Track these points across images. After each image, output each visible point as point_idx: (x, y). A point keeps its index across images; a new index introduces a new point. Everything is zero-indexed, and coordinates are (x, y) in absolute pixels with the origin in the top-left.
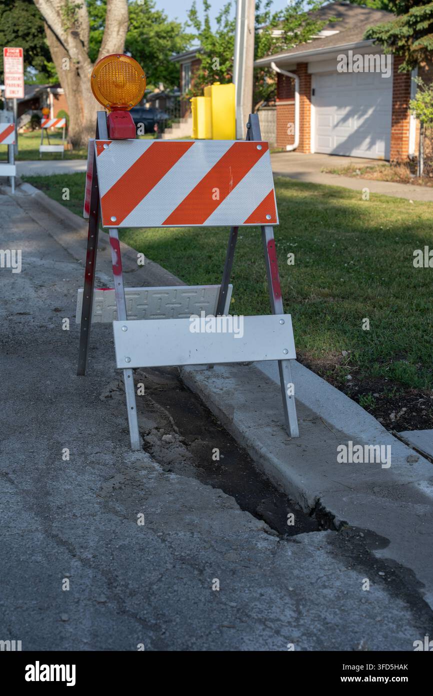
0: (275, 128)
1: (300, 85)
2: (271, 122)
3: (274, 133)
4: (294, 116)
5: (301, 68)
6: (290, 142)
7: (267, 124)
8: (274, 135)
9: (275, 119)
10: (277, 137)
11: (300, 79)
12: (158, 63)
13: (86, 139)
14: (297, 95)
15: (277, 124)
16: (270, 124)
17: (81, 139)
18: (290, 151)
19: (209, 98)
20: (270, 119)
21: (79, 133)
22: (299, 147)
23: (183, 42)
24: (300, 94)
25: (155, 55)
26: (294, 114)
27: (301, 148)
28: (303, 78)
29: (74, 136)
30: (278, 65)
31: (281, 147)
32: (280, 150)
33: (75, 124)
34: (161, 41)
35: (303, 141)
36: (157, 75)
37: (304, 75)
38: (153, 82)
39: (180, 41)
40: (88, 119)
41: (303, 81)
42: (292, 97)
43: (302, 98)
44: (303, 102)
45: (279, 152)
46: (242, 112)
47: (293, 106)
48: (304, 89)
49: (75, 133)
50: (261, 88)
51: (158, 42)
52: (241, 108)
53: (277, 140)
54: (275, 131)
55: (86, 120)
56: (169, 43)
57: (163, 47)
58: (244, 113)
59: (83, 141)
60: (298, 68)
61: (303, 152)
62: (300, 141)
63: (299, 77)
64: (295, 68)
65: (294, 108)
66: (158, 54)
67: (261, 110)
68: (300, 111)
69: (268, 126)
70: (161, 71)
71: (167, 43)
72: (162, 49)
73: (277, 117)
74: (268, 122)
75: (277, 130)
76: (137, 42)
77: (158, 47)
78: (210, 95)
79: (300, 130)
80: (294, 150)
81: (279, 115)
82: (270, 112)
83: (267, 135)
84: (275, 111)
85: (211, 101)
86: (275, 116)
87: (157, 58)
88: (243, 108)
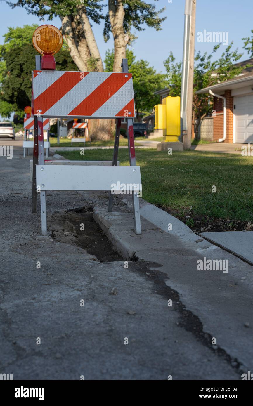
0: (213, 129)
1: (227, 103)
2: (210, 126)
3: (212, 132)
4: (223, 122)
5: (227, 93)
6: (221, 137)
7: (208, 127)
8: (212, 134)
9: (213, 124)
10: (214, 135)
11: (227, 100)
12: (150, 97)
13: (100, 136)
14: (225, 109)
15: (214, 127)
16: (209, 127)
17: (97, 136)
18: (221, 142)
19: (165, 105)
20: (210, 124)
21: (96, 133)
22: (226, 139)
23: (165, 85)
24: (227, 108)
25: (148, 93)
26: (223, 120)
27: (227, 140)
28: (229, 98)
29: (93, 135)
30: (213, 92)
31: (216, 140)
32: (215, 142)
33: (94, 127)
34: (151, 85)
35: (228, 136)
36: (149, 105)
37: (229, 97)
38: (147, 109)
39: (163, 85)
40: (102, 124)
41: (229, 100)
42: (222, 110)
43: (228, 110)
44: (229, 113)
45: (214, 143)
46: (186, 115)
47: (223, 116)
48: (229, 105)
49: (94, 132)
50: (205, 107)
51: (150, 85)
52: (186, 112)
53: (214, 136)
54: (213, 131)
55: (101, 125)
56: (157, 86)
57: (153, 88)
58: (187, 115)
59: (98, 137)
60: (225, 93)
61: (228, 143)
62: (226, 136)
63: (226, 98)
64: (224, 93)
65: (223, 117)
66: (150, 92)
67: (205, 119)
68: (227, 118)
69: (208, 128)
70: (152, 102)
71: (155, 86)
72: (152, 89)
73: (214, 122)
74: (208, 126)
75: (214, 130)
76: (138, 85)
77: (149, 88)
78: (165, 104)
79: (227, 130)
80: (223, 142)
81: (215, 122)
82: (210, 120)
83: (208, 134)
84: (213, 119)
85: (166, 107)
86: (213, 122)
87: (149, 94)
88: (187, 112)
